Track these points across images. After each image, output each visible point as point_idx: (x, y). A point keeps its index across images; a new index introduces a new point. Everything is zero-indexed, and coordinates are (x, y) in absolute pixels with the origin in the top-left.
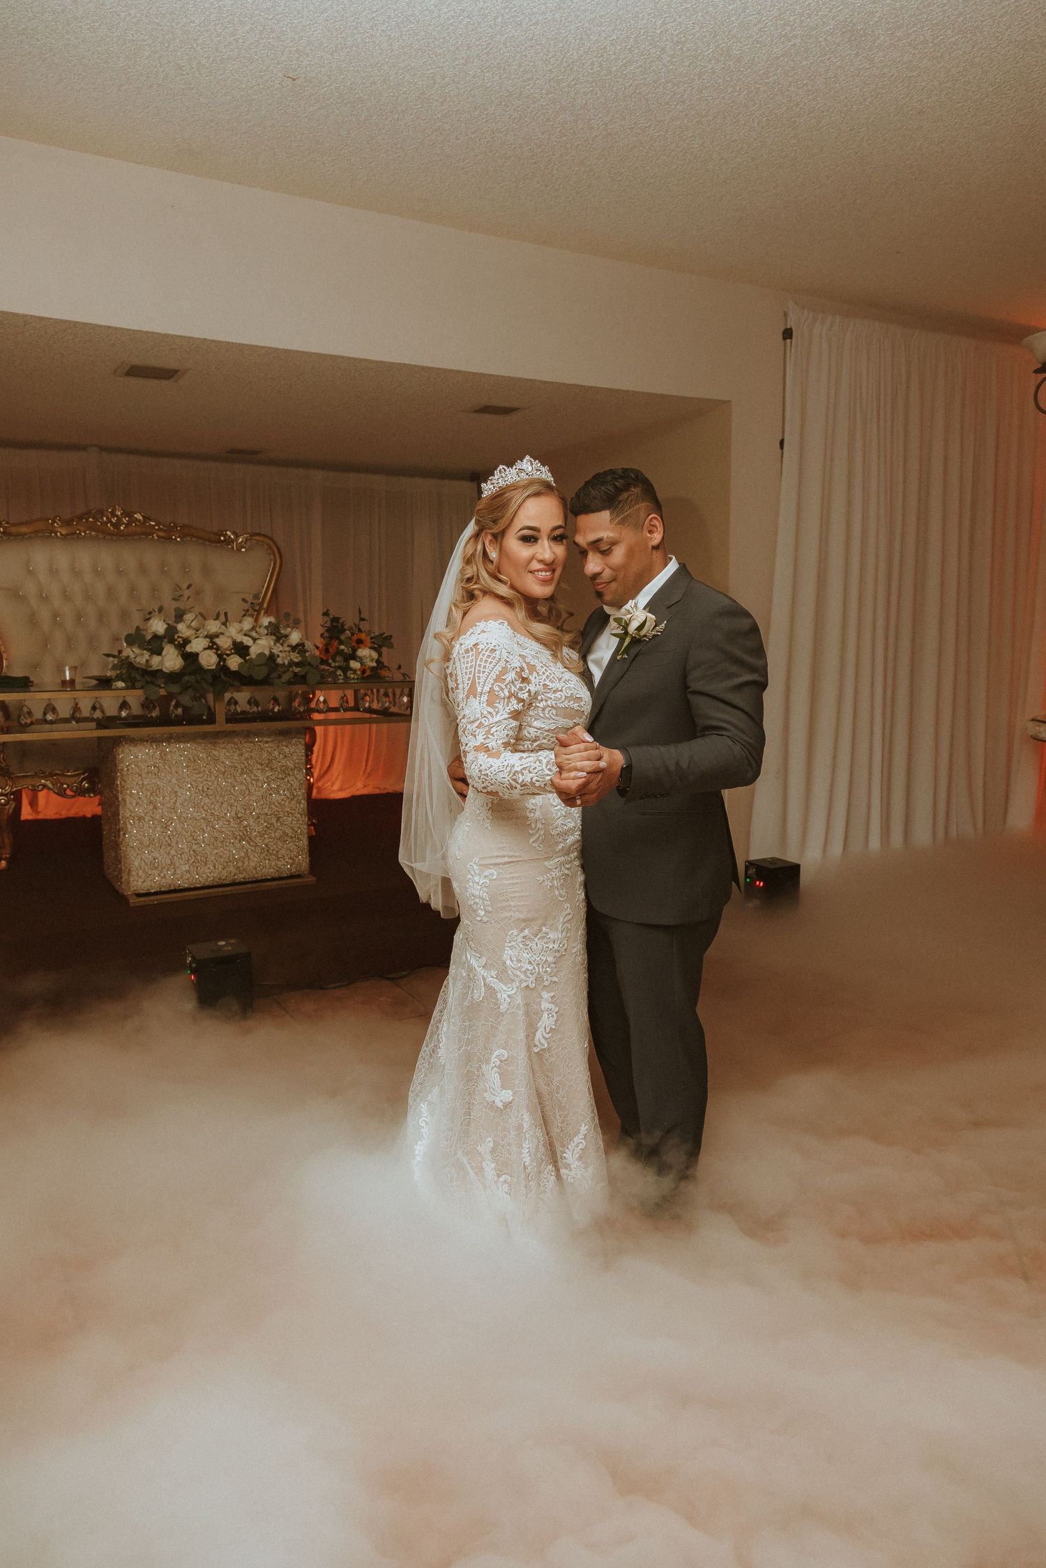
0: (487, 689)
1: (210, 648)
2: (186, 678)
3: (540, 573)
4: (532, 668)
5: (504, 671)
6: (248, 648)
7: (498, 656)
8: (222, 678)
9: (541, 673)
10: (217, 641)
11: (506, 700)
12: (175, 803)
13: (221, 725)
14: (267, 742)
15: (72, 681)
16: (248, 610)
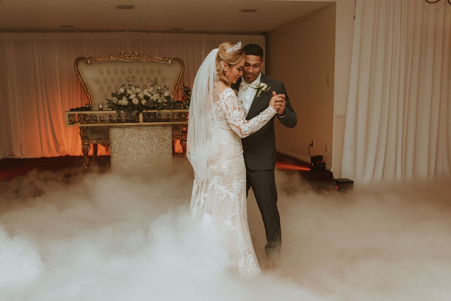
1: (136, 97)
2: (129, 107)
6: (149, 97)
8: (140, 107)
10: (139, 95)
12: (128, 148)
13: (141, 123)
14: (158, 129)
15: (102, 108)
16: (153, 85)
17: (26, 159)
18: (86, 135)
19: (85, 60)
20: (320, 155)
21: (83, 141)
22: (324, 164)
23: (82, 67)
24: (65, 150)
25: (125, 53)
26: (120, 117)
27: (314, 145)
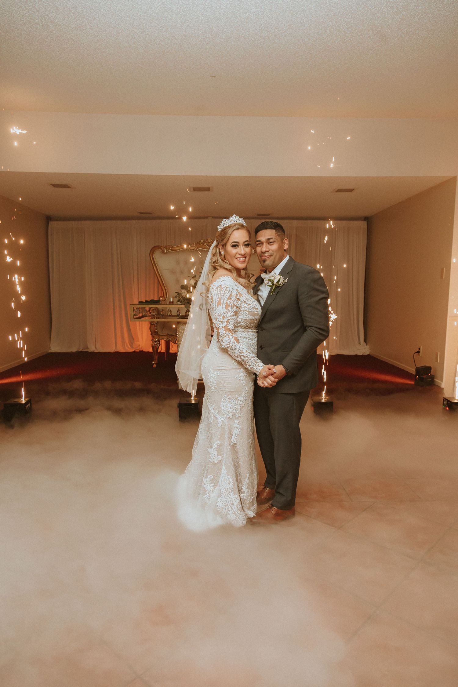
0: (225, 302)
3: (240, 259)
4: (241, 295)
5: (231, 295)
7: (229, 290)
9: (244, 297)
11: (232, 307)
15: (173, 302)
17: (100, 353)
18: (156, 331)
19: (161, 249)
20: (428, 365)
21: (153, 337)
22: (433, 377)
23: (158, 256)
24: (140, 345)
25: (205, 242)
27: (421, 352)
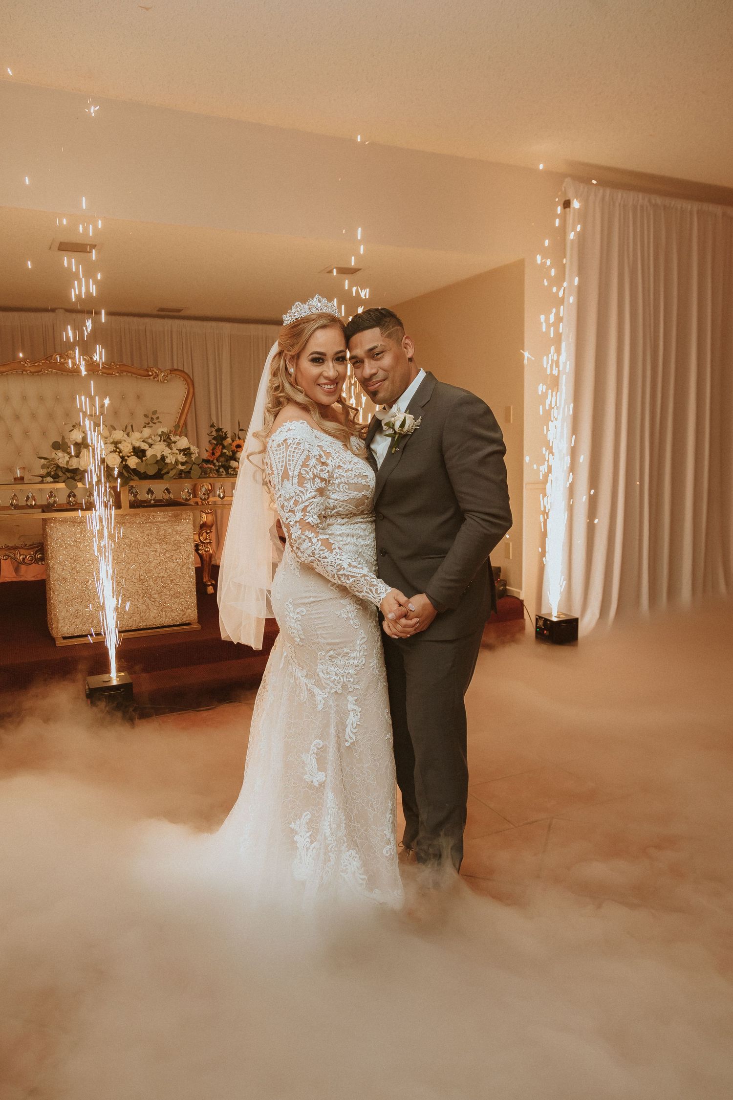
0: (296, 473)
1: (115, 451)
3: (326, 386)
4: (328, 454)
6: (145, 451)
7: (302, 448)
8: (124, 474)
10: (120, 446)
11: (311, 480)
13: (126, 509)
15: (22, 478)
16: (149, 423)
22: (504, 583)
26: (74, 496)
